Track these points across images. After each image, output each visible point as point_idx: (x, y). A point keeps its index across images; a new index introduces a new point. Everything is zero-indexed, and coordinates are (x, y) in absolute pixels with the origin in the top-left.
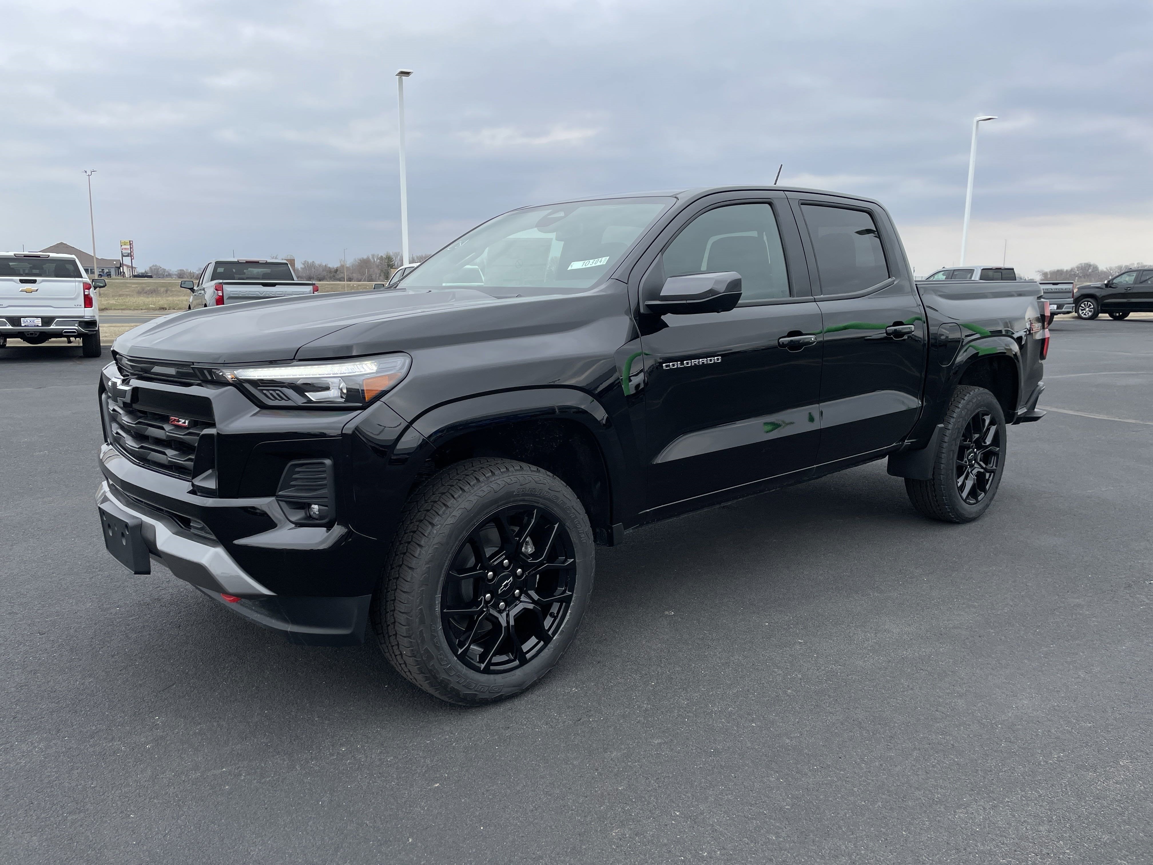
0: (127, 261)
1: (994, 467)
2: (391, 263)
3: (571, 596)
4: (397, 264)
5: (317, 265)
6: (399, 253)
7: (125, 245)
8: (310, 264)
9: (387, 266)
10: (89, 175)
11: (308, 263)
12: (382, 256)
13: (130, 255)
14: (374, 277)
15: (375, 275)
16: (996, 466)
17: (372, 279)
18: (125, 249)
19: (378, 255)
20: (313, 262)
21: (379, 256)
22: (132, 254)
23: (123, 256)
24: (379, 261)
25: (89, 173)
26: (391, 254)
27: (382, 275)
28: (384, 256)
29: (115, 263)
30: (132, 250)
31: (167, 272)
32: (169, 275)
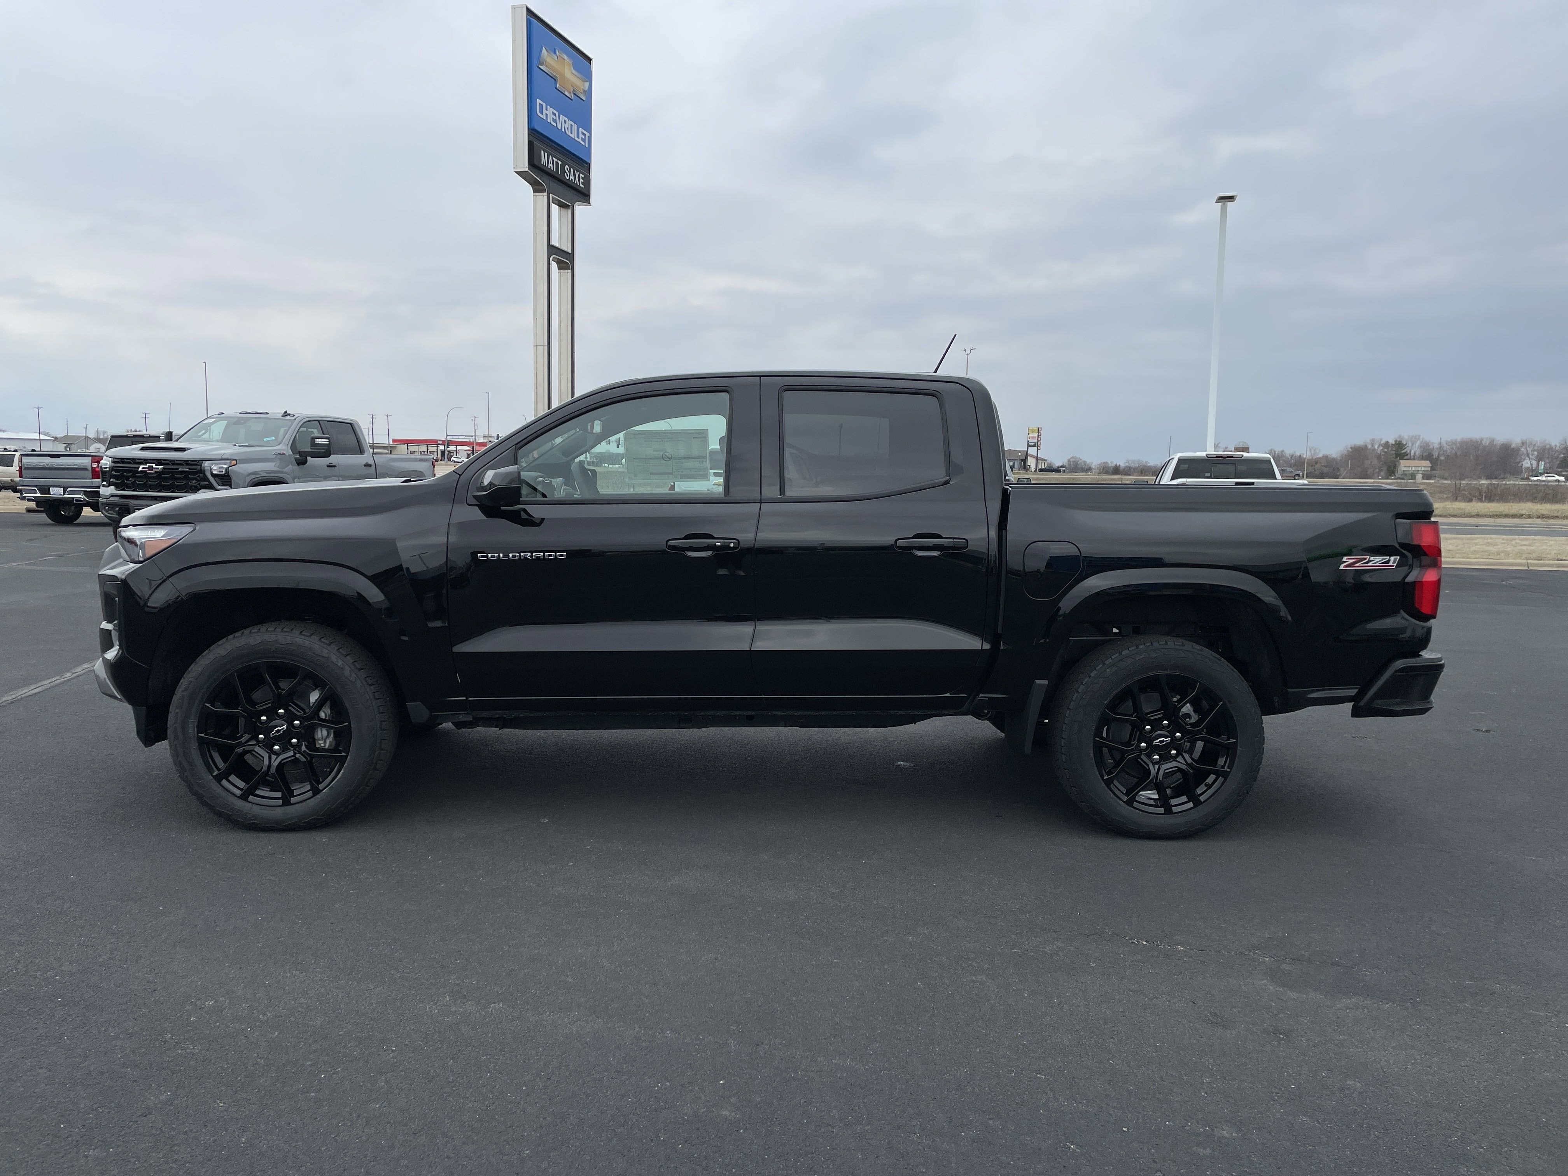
0: (1032, 451)
1: (1226, 769)
2: (1403, 452)
3: (346, 757)
4: (1415, 453)
5: (1288, 456)
6: (1419, 436)
7: (1033, 432)
8: (1278, 454)
9: (1394, 456)
10: (968, 355)
11: (1275, 453)
12: (1387, 442)
13: (1037, 445)
14: (1370, 471)
15: (1371, 470)
16: (1230, 767)
17: (1367, 475)
18: (1033, 437)
19: (1381, 440)
20: (1283, 451)
21: (1383, 442)
22: (1039, 443)
23: (1029, 446)
24: (1381, 448)
25: (968, 351)
26: (1406, 437)
27: (1385, 469)
28: (1392, 441)
29: (1020, 454)
30: (1039, 439)
31: (1088, 465)
32: (1089, 469)
